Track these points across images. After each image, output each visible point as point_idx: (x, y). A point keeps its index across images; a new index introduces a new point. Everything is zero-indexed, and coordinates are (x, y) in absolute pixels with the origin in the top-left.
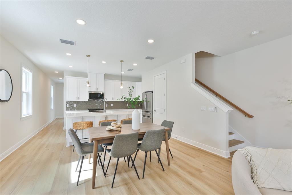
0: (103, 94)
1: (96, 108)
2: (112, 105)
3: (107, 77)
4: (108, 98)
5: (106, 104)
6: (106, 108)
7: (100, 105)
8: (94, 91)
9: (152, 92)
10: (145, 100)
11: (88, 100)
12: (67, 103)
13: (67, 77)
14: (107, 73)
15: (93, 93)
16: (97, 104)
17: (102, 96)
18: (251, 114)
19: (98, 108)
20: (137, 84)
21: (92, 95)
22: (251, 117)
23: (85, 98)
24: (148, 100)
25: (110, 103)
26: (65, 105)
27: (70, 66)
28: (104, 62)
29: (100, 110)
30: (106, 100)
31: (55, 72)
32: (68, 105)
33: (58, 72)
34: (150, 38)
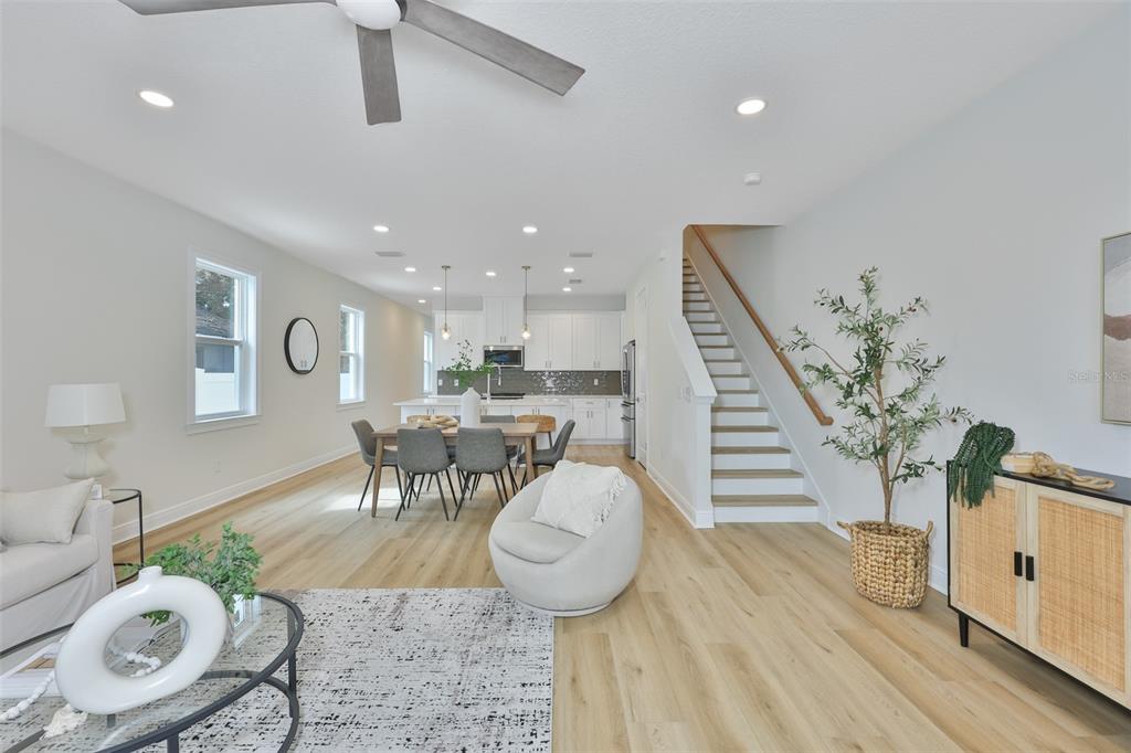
0: (519, 353)
8: (494, 344)
9: (634, 342)
10: (623, 369)
12: (439, 378)
15: (492, 349)
21: (489, 356)
23: (477, 361)
24: (629, 368)
28: (491, 274)
32: (441, 383)
34: (531, 223)
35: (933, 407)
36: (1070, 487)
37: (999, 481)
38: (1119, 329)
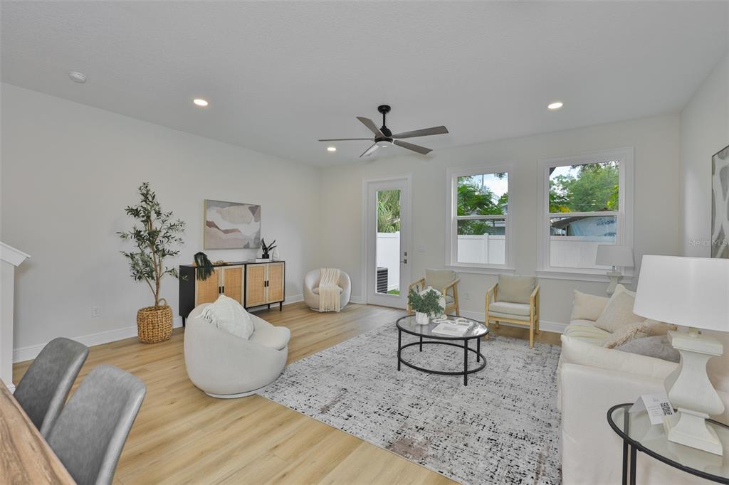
38: (210, 224)
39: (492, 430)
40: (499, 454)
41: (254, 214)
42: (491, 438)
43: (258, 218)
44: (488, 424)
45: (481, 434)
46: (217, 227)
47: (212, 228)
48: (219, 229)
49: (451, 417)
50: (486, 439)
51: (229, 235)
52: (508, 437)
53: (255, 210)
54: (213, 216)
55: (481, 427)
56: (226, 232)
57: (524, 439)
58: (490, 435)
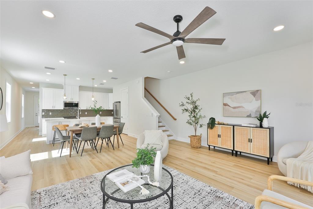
0: (77, 104)
1: (71, 116)
2: (86, 113)
3: (81, 88)
4: (82, 107)
5: (79, 112)
6: (80, 116)
7: (75, 113)
8: (69, 100)
9: (120, 102)
10: (115, 109)
11: (63, 109)
12: (42, 112)
13: (43, 88)
14: (81, 85)
15: (67, 102)
16: (72, 112)
17: (77, 105)
18: (175, 118)
19: (73, 116)
20: (109, 95)
21: (67, 105)
22: (175, 119)
23: (61, 107)
24: (117, 109)
25: (83, 111)
26: (40, 114)
27: (47, 80)
29: (75, 117)
30: (79, 109)
31: (30, 83)
32: (43, 113)
33: (32, 83)
35: (201, 115)
36: (224, 124)
37: (216, 125)
38: (225, 105)
39: (67, 199)
40: (58, 194)
41: (254, 97)
42: (65, 197)
43: (260, 98)
44: (71, 200)
45: (70, 195)
46: (229, 106)
47: (226, 106)
48: (230, 107)
49: (88, 191)
50: (67, 195)
51: (237, 110)
52: (58, 201)
53: (255, 93)
54: (227, 100)
55: (72, 197)
56: (234, 108)
57: (50, 206)
58: (66, 197)
